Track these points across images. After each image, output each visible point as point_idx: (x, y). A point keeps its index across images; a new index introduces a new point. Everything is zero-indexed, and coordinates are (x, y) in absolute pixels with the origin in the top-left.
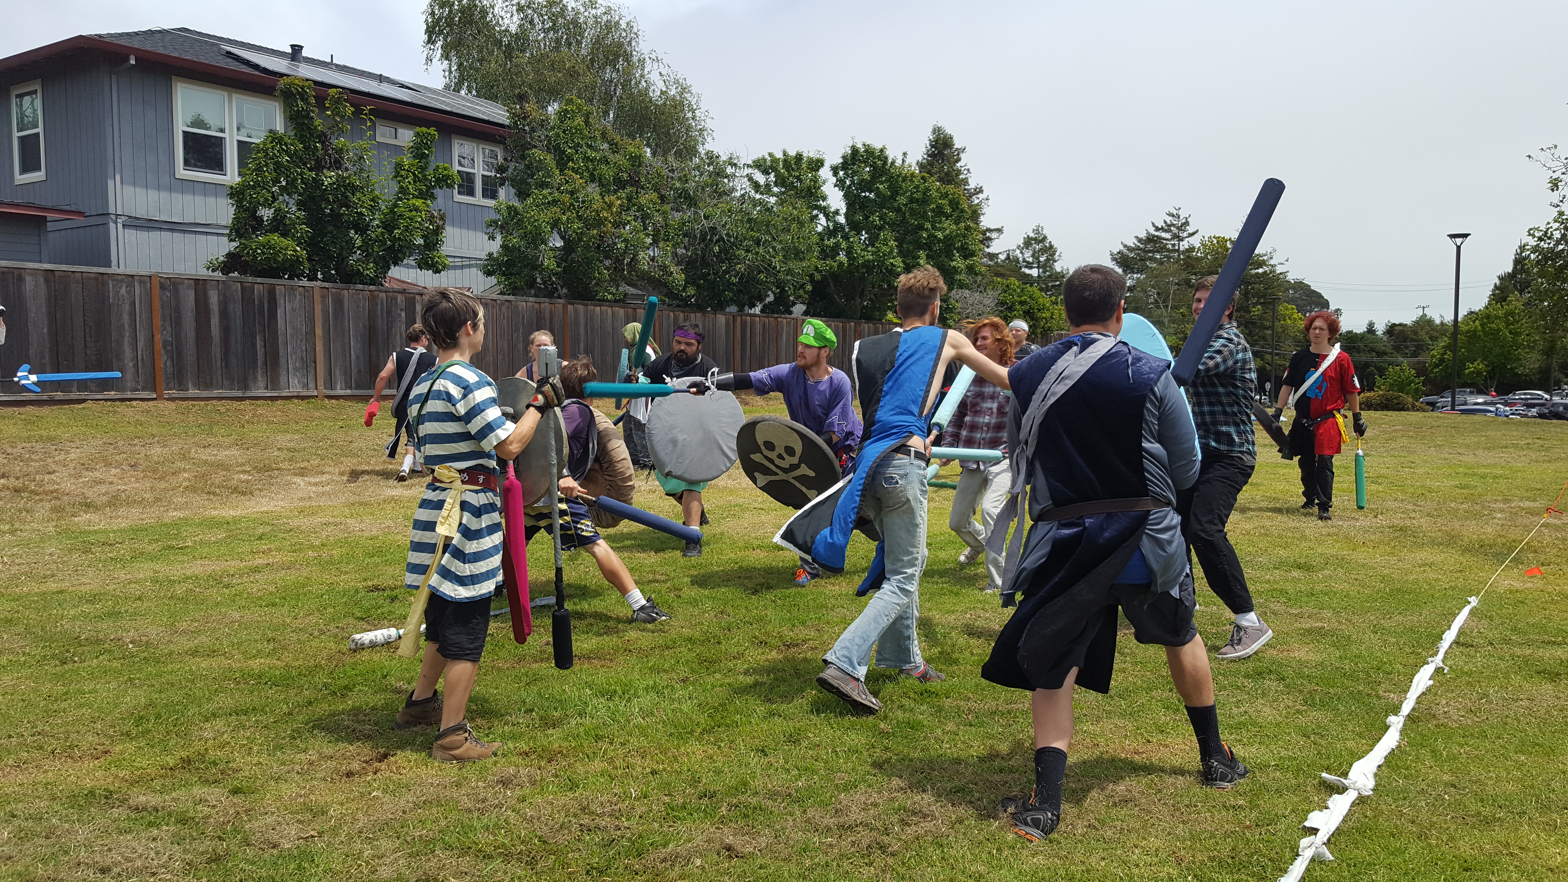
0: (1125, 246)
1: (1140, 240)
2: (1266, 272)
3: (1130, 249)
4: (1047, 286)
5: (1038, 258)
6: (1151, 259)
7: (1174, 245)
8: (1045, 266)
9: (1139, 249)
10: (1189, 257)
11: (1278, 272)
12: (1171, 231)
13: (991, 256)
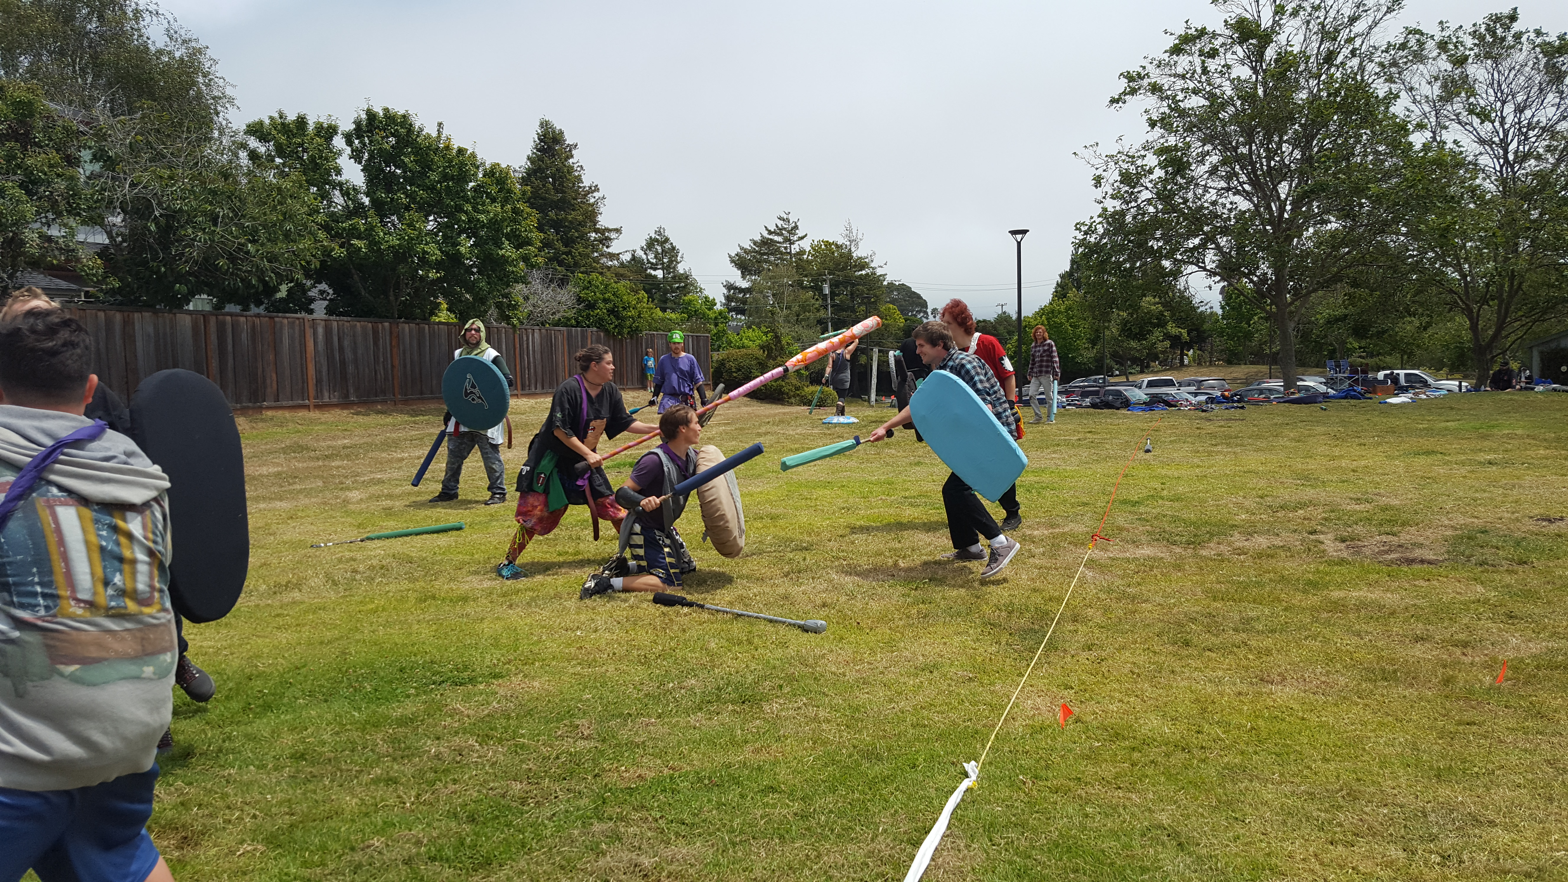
0: (742, 248)
1: (755, 243)
2: (867, 274)
3: (746, 251)
4: (672, 288)
5: (661, 260)
6: (766, 261)
7: (786, 248)
8: (670, 267)
9: (755, 251)
10: (800, 260)
11: (878, 273)
12: (782, 234)
13: (612, 256)
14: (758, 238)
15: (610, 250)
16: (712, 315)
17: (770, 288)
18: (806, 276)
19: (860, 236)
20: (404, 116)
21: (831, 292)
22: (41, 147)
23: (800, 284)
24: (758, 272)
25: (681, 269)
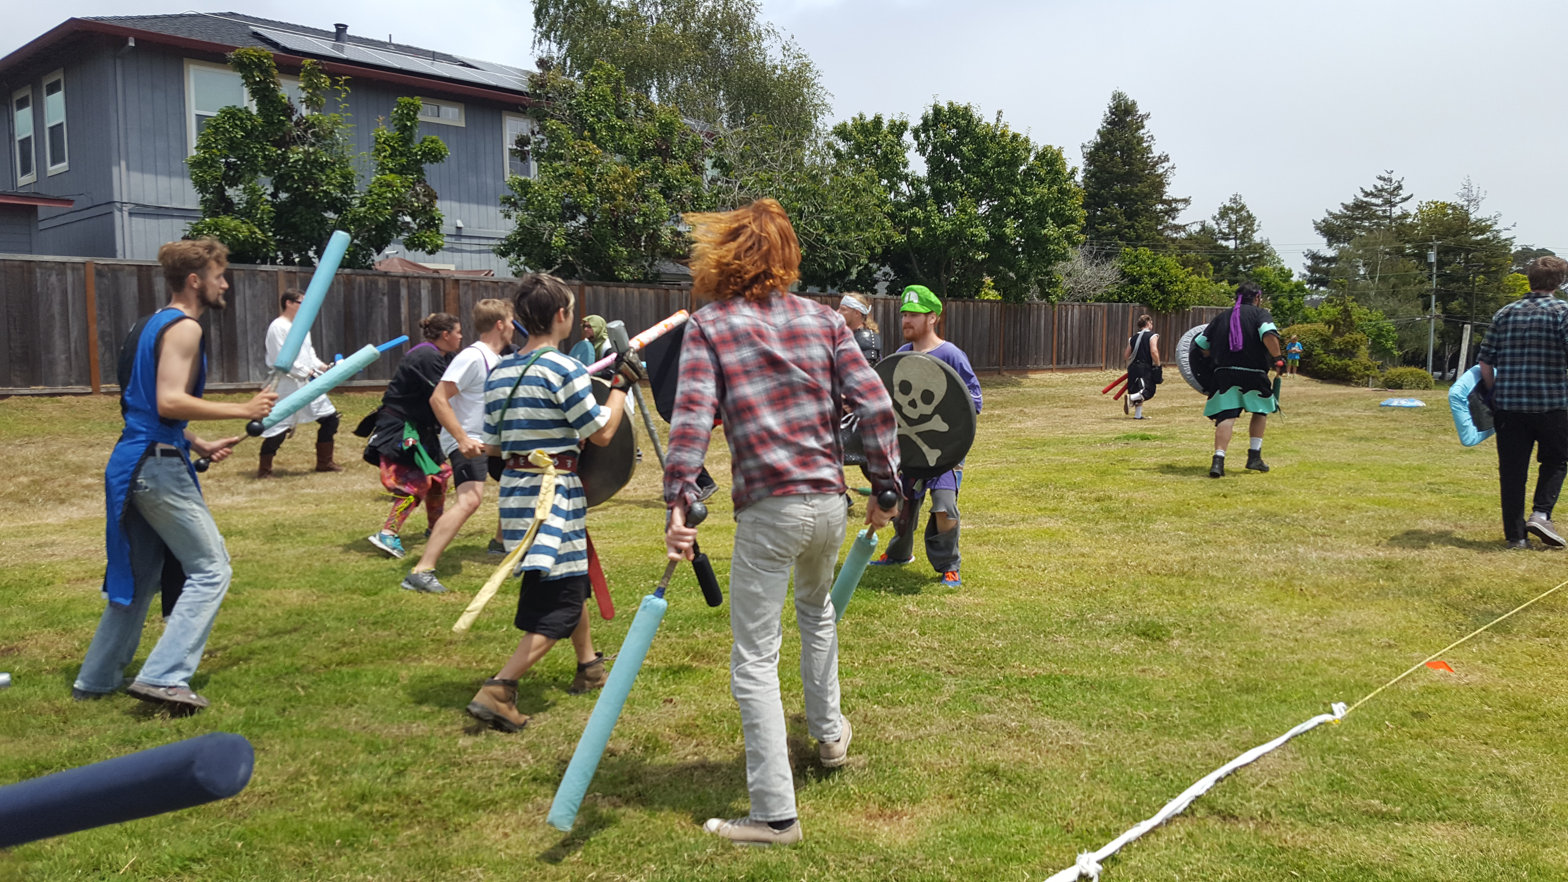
0: (1330, 214)
1: (1346, 207)
2: (1488, 238)
3: (1336, 217)
4: (1245, 259)
5: (1235, 229)
6: (1359, 227)
7: (1384, 211)
8: (1243, 237)
9: (1345, 216)
10: (1402, 224)
11: (1503, 238)
12: (1382, 196)
13: (1177, 228)
14: (1350, 201)
15: (1176, 222)
16: (1286, 287)
17: (1360, 257)
18: (1409, 242)
19: (1481, 195)
20: (966, 108)
21: (1439, 261)
22: (676, 159)
23: (1400, 251)
24: (1348, 240)
25: (1257, 238)
